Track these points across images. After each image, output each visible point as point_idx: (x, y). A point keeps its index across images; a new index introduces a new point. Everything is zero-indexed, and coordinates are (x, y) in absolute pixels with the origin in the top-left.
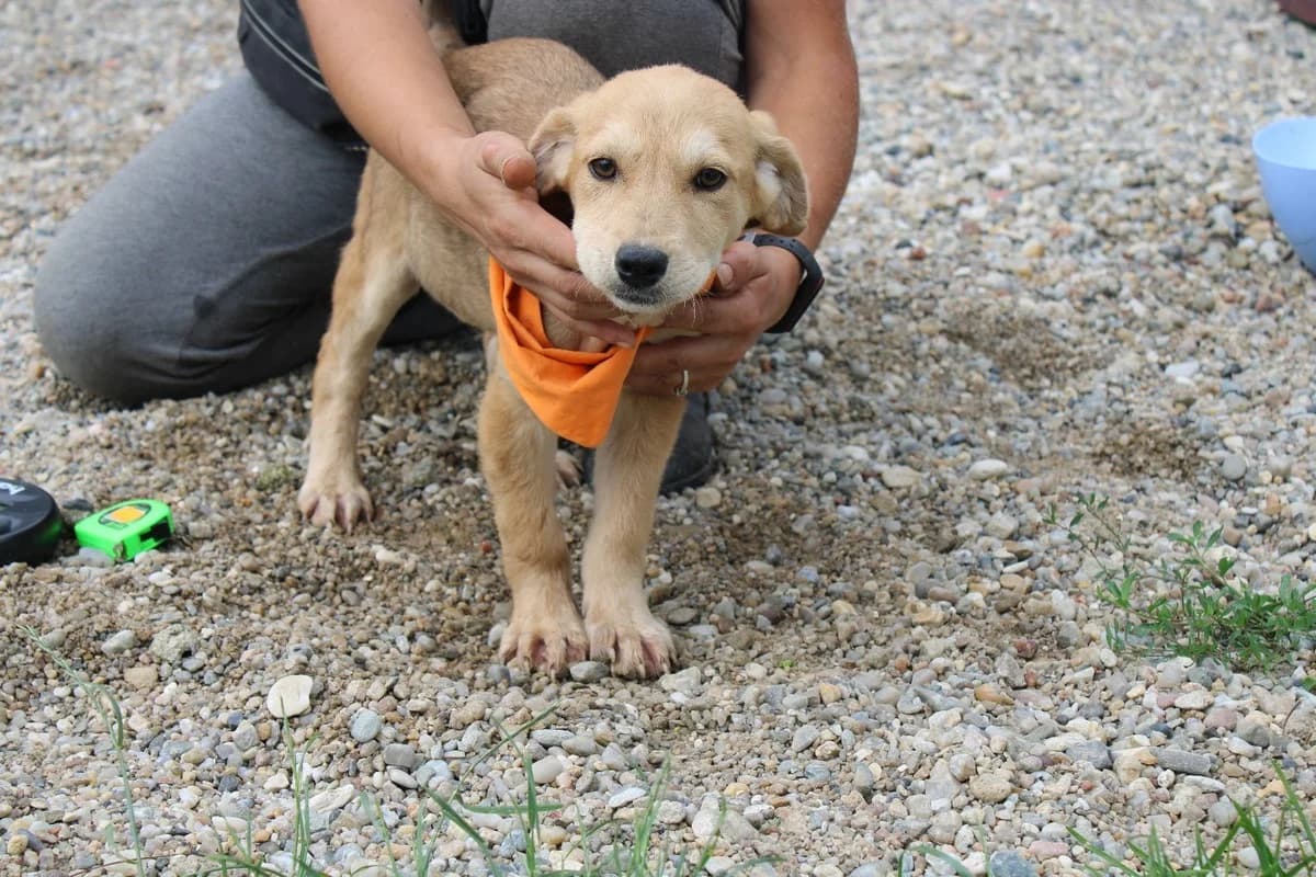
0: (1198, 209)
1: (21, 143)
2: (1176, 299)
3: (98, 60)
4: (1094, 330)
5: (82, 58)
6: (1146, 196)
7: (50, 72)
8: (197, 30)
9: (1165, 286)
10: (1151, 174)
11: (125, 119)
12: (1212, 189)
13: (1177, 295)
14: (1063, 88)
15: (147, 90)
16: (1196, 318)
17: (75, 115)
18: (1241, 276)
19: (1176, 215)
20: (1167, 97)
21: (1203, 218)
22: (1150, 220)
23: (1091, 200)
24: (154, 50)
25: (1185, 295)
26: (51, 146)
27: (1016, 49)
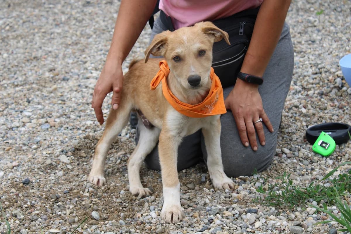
0: (332, 79)
1: (14, 83)
2: (317, 107)
3: (41, 56)
4: (289, 117)
5: (37, 56)
6: (318, 77)
7: (28, 61)
8: (70, 45)
9: (315, 103)
10: (320, 70)
11: (43, 74)
12: (336, 73)
13: (317, 105)
14: (309, 44)
15: (53, 64)
16: (321, 112)
17: (30, 73)
18: (339, 98)
19: (326, 81)
20: (337, 45)
21: (334, 82)
22: (318, 84)
23: (304, 79)
24: (57, 51)
25: (320, 105)
26: (22, 83)
27: (300, 33)
